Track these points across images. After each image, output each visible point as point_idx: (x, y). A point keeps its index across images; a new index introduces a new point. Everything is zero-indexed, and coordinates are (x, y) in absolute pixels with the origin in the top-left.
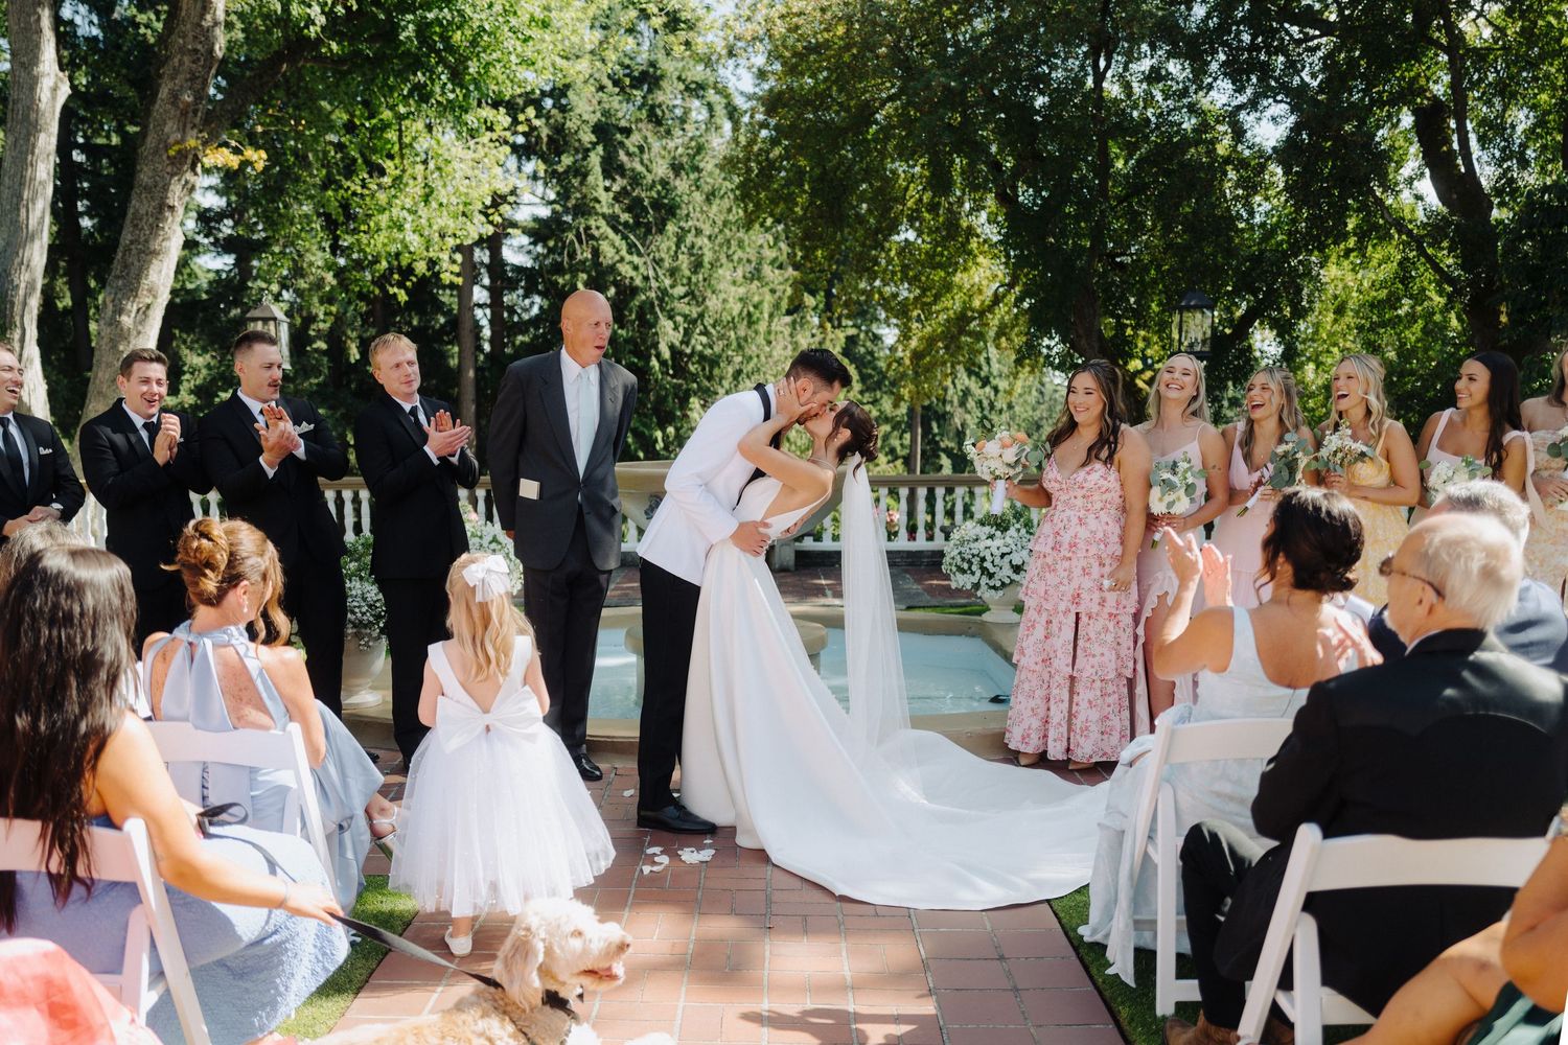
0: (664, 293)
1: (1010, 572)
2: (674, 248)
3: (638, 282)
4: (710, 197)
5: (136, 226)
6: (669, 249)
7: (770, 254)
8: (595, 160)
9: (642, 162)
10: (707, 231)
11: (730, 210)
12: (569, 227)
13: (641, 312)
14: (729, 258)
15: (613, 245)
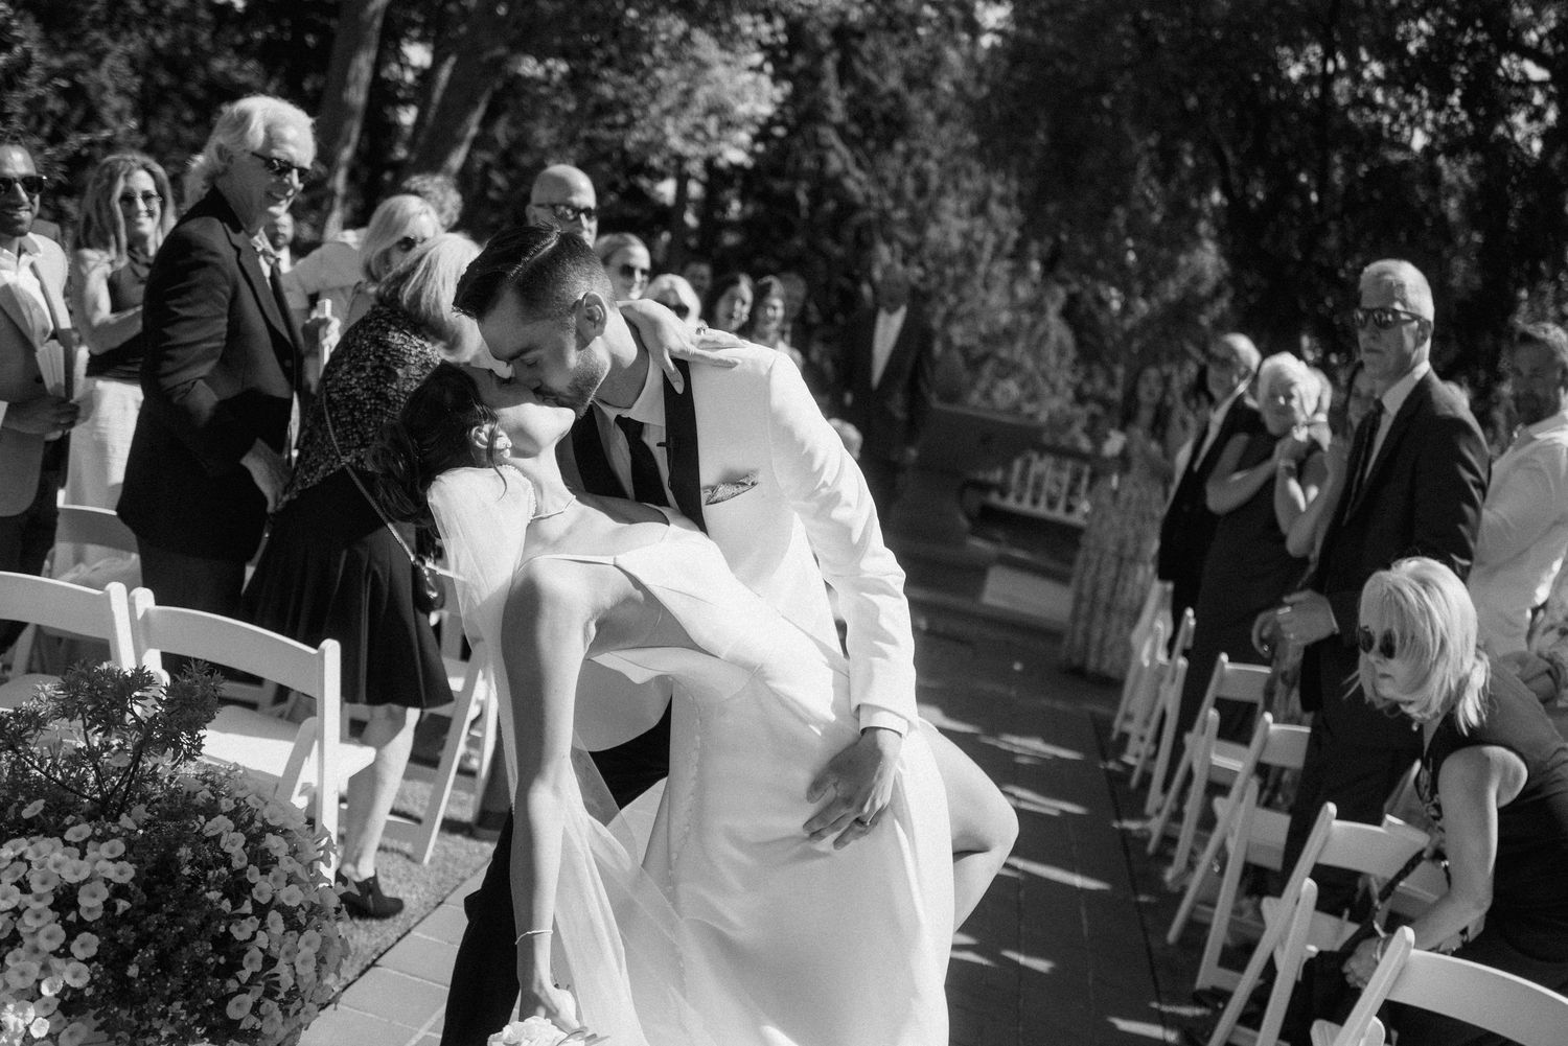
0: (884, 216)
2: (900, 167)
3: (860, 199)
4: (943, 118)
6: (895, 167)
7: (998, 189)
8: (829, 65)
9: (876, 72)
10: (937, 152)
11: (961, 136)
13: (858, 230)
14: (956, 186)
15: (839, 155)
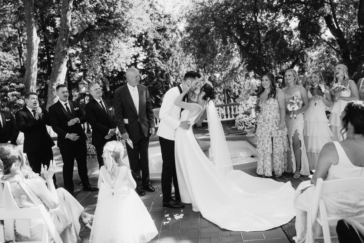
0: (171, 72)
1: (251, 125)
2: (172, 62)
3: (165, 69)
4: (178, 51)
5: (55, 67)
6: (171, 62)
7: (192, 62)
8: (154, 46)
9: (164, 46)
10: (178, 58)
11: (182, 54)
12: (150, 60)
13: (166, 76)
14: (183, 63)
15: (159, 63)
